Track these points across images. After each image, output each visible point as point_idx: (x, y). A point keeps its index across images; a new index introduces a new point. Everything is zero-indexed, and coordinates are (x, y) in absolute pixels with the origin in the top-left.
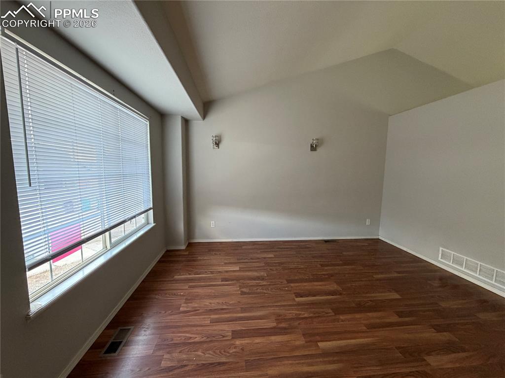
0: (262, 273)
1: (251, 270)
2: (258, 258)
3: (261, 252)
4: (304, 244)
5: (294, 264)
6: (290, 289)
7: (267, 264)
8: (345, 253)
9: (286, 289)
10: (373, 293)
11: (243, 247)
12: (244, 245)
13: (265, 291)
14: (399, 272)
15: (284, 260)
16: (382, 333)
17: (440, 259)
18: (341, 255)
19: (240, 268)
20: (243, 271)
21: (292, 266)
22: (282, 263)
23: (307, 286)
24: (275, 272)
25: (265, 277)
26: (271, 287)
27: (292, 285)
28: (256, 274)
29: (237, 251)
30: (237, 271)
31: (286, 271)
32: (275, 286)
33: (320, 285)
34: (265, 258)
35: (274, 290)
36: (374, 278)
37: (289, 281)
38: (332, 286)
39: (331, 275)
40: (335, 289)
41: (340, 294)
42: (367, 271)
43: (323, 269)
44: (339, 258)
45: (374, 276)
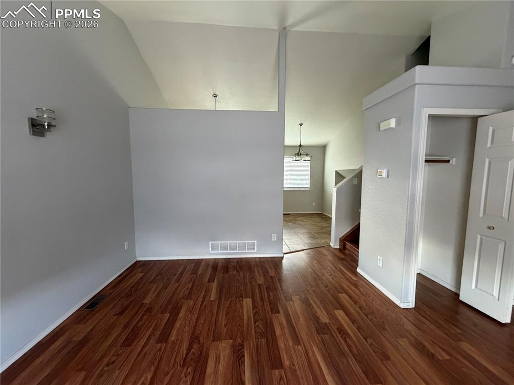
8: (146, 302)
14: (211, 280)
16: (303, 334)
17: (211, 252)
18: (147, 307)
36: (215, 301)
38: (223, 350)
39: (194, 339)
40: (228, 346)
41: (242, 346)
42: (200, 299)
43: (174, 343)
44: (153, 313)
45: (212, 299)
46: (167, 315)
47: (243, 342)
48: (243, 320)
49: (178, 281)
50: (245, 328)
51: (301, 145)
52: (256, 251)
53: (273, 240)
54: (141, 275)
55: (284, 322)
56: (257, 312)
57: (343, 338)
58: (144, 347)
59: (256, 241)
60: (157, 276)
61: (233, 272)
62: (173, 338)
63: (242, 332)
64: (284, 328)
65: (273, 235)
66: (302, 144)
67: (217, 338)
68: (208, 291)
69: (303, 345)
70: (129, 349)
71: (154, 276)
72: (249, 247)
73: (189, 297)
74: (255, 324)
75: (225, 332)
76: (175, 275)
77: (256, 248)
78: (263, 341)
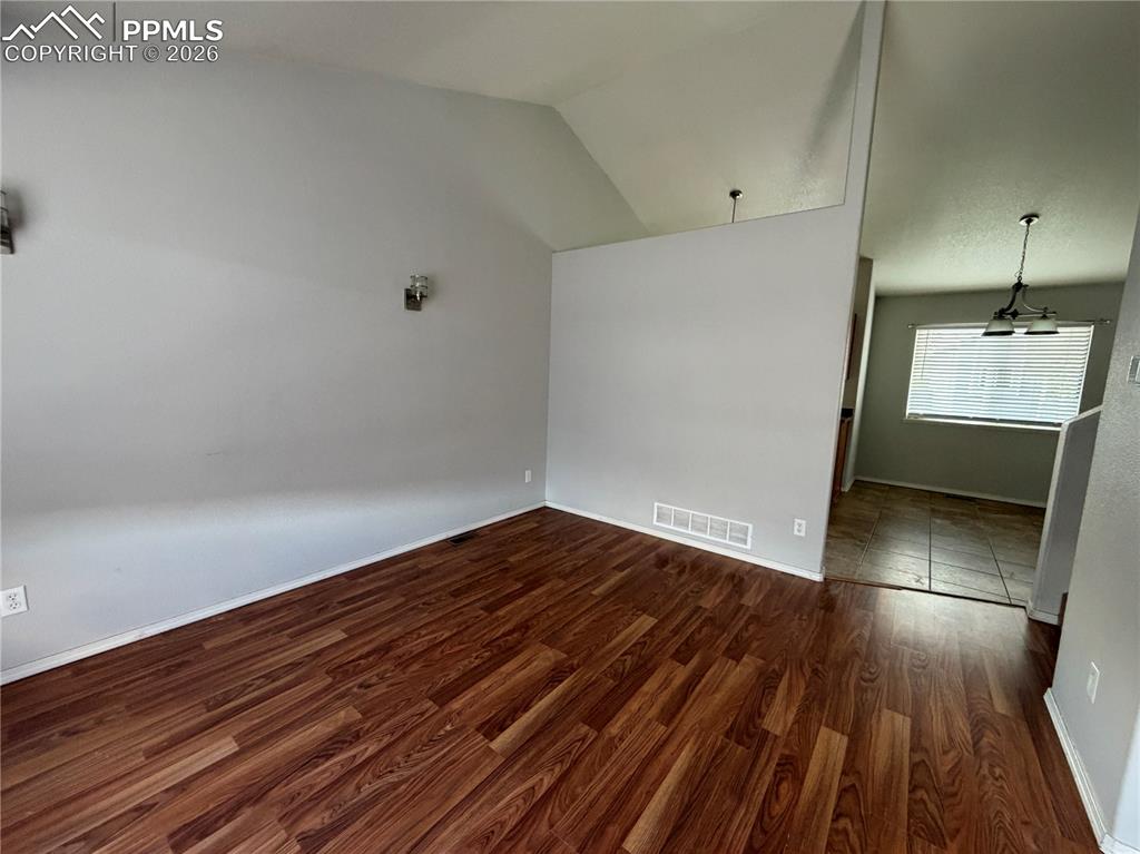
0: (342, 713)
1: (290, 727)
2: (295, 665)
3: (294, 636)
4: (407, 564)
5: (419, 637)
6: (458, 722)
7: (341, 671)
8: (512, 559)
9: (448, 728)
10: (618, 633)
11: (208, 646)
12: (206, 638)
13: (392, 778)
14: (620, 568)
15: (381, 636)
16: (693, 716)
17: (655, 523)
18: (507, 566)
19: (237, 738)
20: (257, 744)
21: (416, 645)
22: (386, 648)
23: (494, 687)
24: (382, 689)
25: (360, 722)
26: (402, 746)
27: (456, 705)
28: (320, 730)
29: (183, 674)
30: (236, 755)
31: (415, 667)
32: (410, 738)
33: (522, 667)
34: (318, 654)
35: (416, 756)
36: (596, 597)
37: (443, 696)
38: (543, 658)
39: (524, 627)
40: (553, 660)
41: (573, 669)
42: (577, 586)
43: (497, 618)
44: (509, 575)
45: (594, 593)
46: (519, 585)
47: (579, 666)
48: (609, 641)
49: (570, 551)
50: (600, 654)
51: (1019, 286)
52: (749, 547)
53: (796, 532)
54: (536, 525)
55: (677, 682)
56: (645, 643)
57: (775, 775)
58: (464, 606)
59: (751, 526)
60: (551, 534)
61: (669, 569)
62: (501, 613)
63: (590, 655)
64: (666, 688)
65: (797, 521)
66: (1024, 281)
67: (550, 641)
68: (599, 581)
69: (670, 730)
70: (452, 599)
71: (547, 532)
72: (734, 534)
73: (565, 577)
74: (622, 655)
75: (568, 640)
76: (575, 541)
77: (749, 540)
78: (611, 683)
